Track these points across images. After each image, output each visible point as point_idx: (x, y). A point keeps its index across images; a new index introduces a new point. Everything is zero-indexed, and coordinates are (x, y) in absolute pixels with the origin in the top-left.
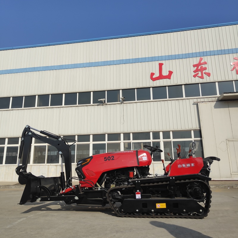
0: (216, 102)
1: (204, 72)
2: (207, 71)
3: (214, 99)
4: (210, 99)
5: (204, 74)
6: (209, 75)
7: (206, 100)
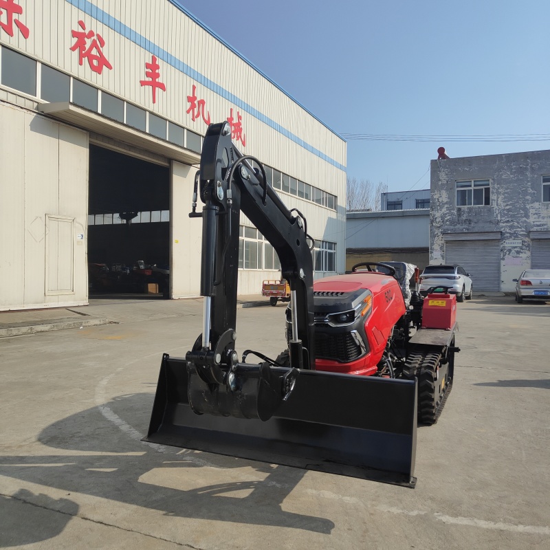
0: (35, 114)
1: (15, 16)
2: (22, 18)
3: (29, 104)
4: (21, 102)
5: (14, 23)
6: (25, 32)
7: (11, 98)
